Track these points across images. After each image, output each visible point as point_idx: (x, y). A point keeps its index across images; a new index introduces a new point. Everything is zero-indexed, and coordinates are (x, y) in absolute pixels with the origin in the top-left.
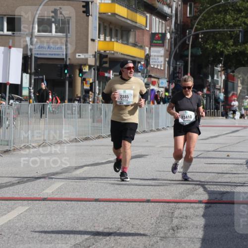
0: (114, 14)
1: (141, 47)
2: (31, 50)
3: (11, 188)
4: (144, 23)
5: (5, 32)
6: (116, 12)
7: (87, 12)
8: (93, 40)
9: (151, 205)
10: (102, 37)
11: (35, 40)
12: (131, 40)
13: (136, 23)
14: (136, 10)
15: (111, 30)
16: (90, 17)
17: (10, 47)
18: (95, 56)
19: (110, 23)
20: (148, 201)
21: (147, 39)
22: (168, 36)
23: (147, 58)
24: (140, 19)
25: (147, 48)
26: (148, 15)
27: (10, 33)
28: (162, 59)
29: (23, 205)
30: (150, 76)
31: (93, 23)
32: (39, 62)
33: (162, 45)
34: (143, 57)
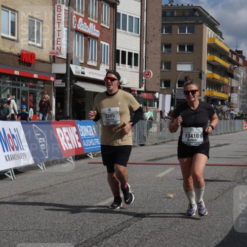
0: (213, 78)
1: (227, 93)
2: (175, 95)
3: (166, 159)
4: (228, 82)
5: (163, 87)
6: (215, 77)
7: (201, 77)
8: (204, 90)
9: (233, 167)
10: (208, 89)
11: (177, 91)
12: (222, 90)
13: (224, 82)
14: (224, 76)
15: (212, 86)
16: (202, 80)
17: (165, 94)
18: (204, 98)
19: (212, 82)
20: (231, 165)
21: (229, 90)
22: (240, 88)
23: (230, 98)
24: (226, 80)
25: (229, 94)
26: (230, 78)
27: (165, 88)
28: (236, 99)
29: (172, 167)
30: (231, 107)
31: (204, 82)
32: (178, 101)
33: (237, 92)
34: (227, 98)
